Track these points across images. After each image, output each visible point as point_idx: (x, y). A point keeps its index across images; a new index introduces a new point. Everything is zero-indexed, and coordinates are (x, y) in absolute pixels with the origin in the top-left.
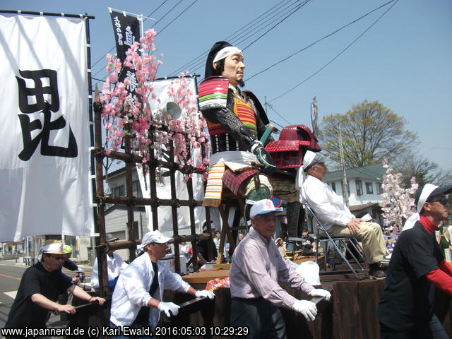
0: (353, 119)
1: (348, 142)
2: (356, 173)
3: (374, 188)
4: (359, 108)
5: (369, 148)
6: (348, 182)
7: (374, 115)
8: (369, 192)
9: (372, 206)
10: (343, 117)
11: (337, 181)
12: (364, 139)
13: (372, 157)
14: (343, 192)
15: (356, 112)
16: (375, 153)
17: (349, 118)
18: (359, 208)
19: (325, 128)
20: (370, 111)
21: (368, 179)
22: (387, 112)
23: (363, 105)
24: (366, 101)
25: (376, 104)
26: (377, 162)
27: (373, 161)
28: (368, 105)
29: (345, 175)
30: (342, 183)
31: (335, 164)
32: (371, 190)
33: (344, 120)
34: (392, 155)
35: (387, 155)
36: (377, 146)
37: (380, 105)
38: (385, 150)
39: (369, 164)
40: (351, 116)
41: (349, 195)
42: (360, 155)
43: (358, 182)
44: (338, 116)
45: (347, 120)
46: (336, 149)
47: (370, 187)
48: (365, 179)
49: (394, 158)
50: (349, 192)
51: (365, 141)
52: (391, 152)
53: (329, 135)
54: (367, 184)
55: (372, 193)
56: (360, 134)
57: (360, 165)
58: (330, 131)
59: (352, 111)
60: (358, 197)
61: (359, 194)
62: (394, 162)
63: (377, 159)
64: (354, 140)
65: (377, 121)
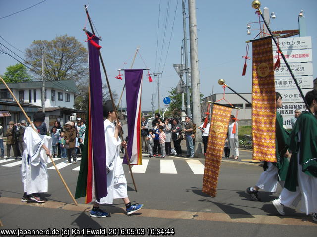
0: (56, 46)
1: (49, 62)
2: (52, 85)
3: (64, 97)
4: (61, 39)
5: (64, 69)
6: (45, 90)
7: (71, 46)
8: (60, 99)
9: (61, 109)
10: (49, 43)
11: (38, 89)
12: (62, 61)
13: (65, 75)
14: (41, 97)
15: (58, 42)
16: (67, 73)
17: (53, 45)
18: (51, 110)
19: (34, 49)
20: (68, 43)
21: (60, 90)
22: (80, 46)
23: (64, 37)
24: (66, 35)
25: (73, 39)
26: (68, 79)
27: (65, 78)
28: (67, 38)
29: (44, 85)
30: (41, 90)
31: (38, 76)
32: (61, 98)
33: (49, 45)
34: (79, 76)
35: (76, 75)
36: (70, 68)
37: (76, 40)
38: (75, 71)
39: (63, 79)
40: (54, 44)
41: (45, 100)
42: (57, 73)
43: (53, 91)
44: (45, 42)
45: (51, 46)
46: (40, 66)
47: (61, 96)
48: (58, 90)
49: (80, 78)
50: (45, 98)
51: (62, 63)
52: (79, 73)
53: (36, 55)
54: (59, 94)
55: (62, 100)
56: (59, 58)
57: (57, 79)
58: (37, 51)
59: (56, 40)
60: (51, 101)
61: (53, 99)
62: (80, 81)
63: (68, 77)
64: (54, 61)
65: (72, 51)
